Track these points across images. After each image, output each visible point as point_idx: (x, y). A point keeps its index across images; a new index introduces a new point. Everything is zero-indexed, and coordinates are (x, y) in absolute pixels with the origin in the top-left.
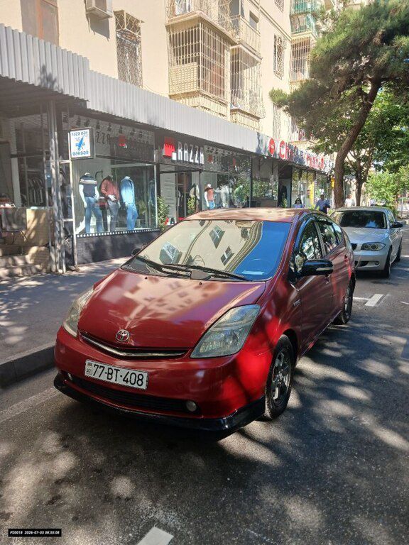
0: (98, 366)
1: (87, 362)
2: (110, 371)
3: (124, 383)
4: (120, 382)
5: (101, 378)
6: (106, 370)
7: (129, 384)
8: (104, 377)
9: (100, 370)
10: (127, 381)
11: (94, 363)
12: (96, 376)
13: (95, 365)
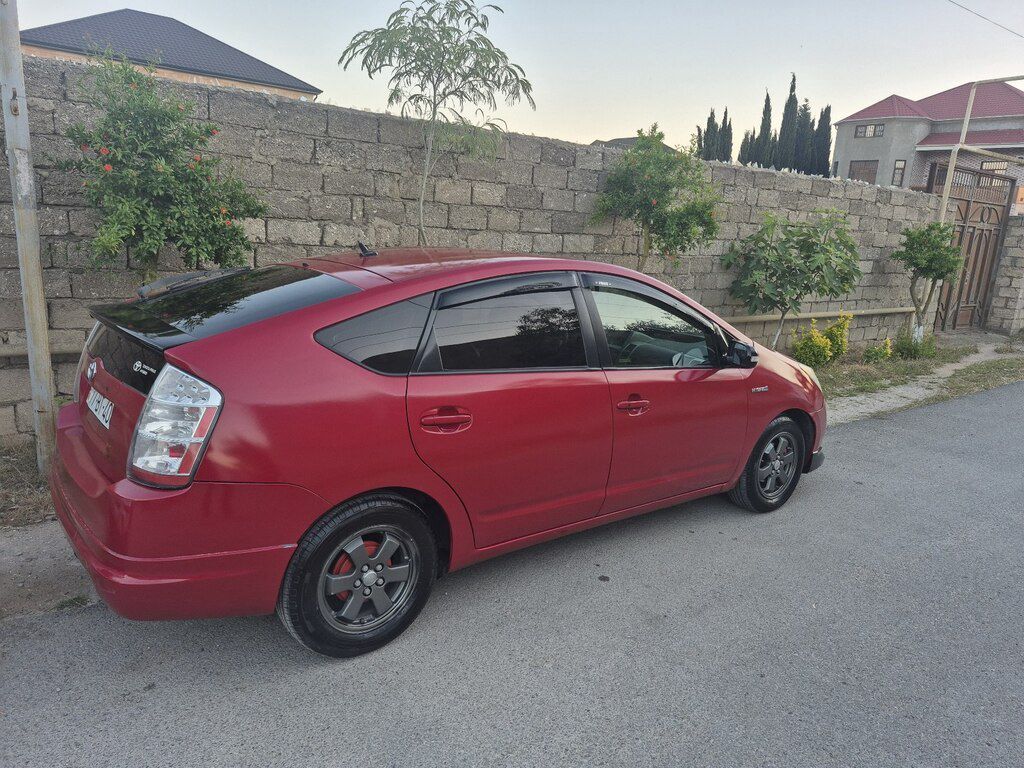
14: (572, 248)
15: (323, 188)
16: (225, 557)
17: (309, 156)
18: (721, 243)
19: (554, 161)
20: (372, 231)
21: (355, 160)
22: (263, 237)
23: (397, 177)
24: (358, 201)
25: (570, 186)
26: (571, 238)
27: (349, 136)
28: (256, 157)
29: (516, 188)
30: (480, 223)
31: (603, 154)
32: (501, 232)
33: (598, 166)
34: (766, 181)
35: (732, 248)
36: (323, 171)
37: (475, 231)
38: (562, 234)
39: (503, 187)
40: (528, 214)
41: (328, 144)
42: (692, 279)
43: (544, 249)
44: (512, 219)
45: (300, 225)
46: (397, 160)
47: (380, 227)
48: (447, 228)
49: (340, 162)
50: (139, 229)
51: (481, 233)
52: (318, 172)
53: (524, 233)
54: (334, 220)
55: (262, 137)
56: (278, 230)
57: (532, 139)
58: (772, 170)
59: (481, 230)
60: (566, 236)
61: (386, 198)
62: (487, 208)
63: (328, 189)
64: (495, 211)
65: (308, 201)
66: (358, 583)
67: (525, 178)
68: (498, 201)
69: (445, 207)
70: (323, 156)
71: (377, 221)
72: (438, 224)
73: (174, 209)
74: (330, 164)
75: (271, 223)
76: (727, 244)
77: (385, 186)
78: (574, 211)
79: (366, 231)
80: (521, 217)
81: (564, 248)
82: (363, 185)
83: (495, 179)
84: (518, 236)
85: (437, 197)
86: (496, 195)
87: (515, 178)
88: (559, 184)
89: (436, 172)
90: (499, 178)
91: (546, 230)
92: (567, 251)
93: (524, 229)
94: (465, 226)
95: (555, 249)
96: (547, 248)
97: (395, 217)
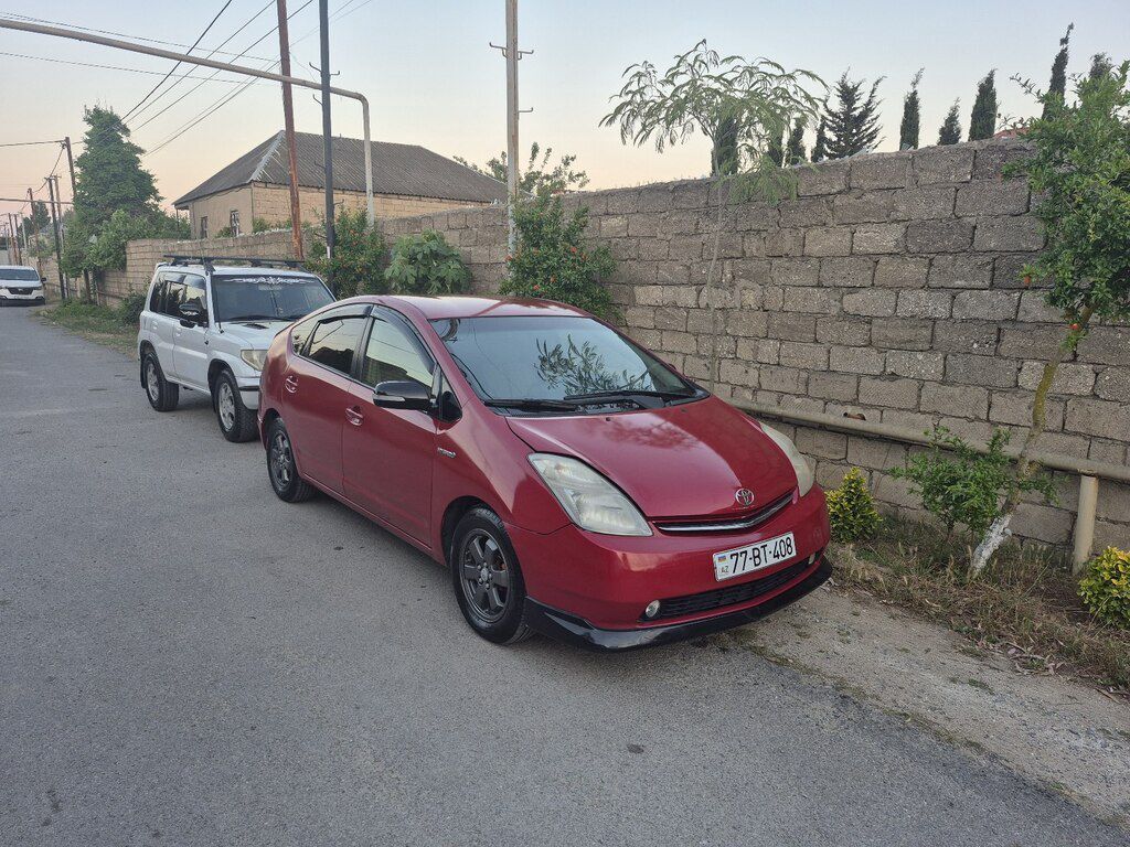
0: (737, 554)
1: (716, 557)
2: (756, 553)
3: (776, 560)
4: (772, 561)
5: (747, 570)
6: (750, 555)
7: (781, 559)
8: (750, 567)
9: (741, 559)
10: (778, 556)
11: (728, 554)
12: (739, 572)
13: (732, 556)
14: (1038, 315)
15: (701, 254)
17: (694, 227)
19: (999, 172)
20: (737, 293)
21: (727, 224)
22: (660, 301)
23: (764, 235)
24: (728, 264)
27: (723, 203)
28: (659, 236)
29: (923, 224)
30: (863, 278)
32: (897, 289)
36: (701, 238)
37: (853, 289)
38: (1017, 290)
39: (901, 225)
40: (940, 261)
41: (707, 214)
43: (973, 315)
44: (913, 270)
45: (683, 289)
46: (765, 214)
47: (746, 289)
48: (815, 286)
49: (715, 228)
51: (863, 290)
53: (934, 289)
54: (707, 284)
55: (665, 218)
56: (669, 294)
59: (862, 287)
60: (1027, 293)
61: (752, 258)
62: (874, 259)
63: (705, 256)
64: (883, 260)
65: (689, 268)
67: (941, 208)
68: (891, 245)
69: (816, 263)
70: (703, 225)
71: (743, 283)
72: (805, 283)
74: (708, 231)
77: (752, 245)
79: (732, 293)
80: (930, 266)
81: (1021, 313)
82: (731, 247)
83: (888, 217)
84: (923, 294)
85: (807, 251)
86: (888, 238)
87: (920, 210)
88: (1012, 207)
89: (806, 221)
90: (894, 215)
91: (979, 284)
92: (1028, 318)
93: (933, 283)
94: (839, 282)
95: (999, 315)
96: (982, 312)
97: (760, 279)
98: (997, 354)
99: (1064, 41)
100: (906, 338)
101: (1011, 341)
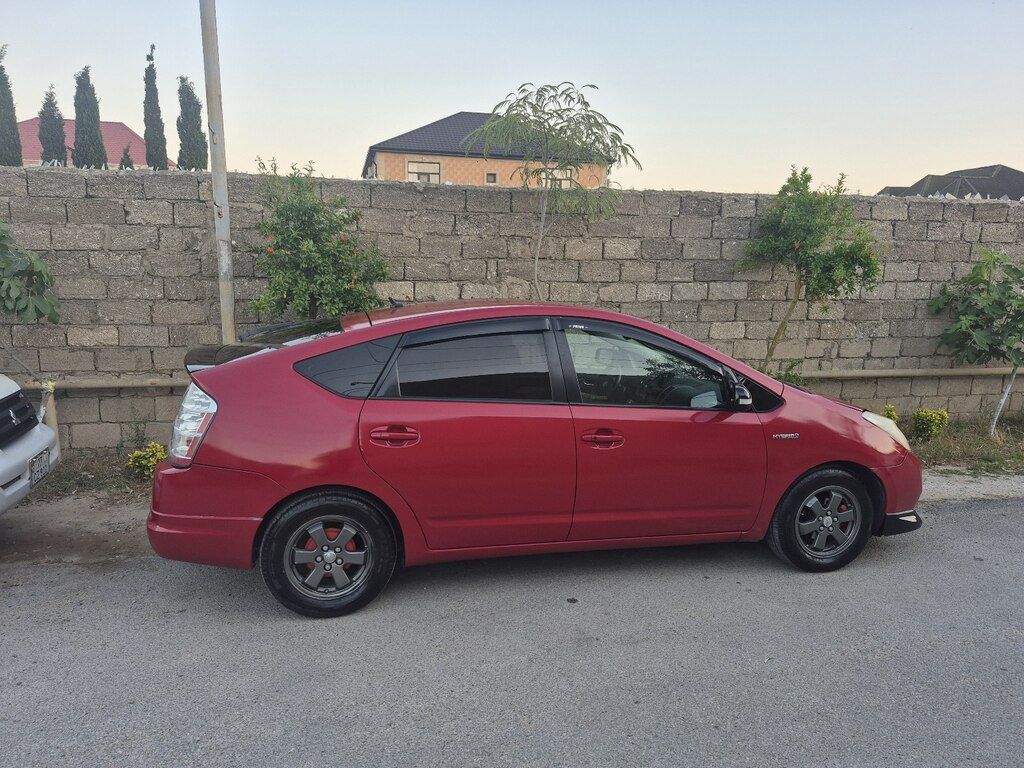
14: (719, 296)
15: (462, 254)
16: (212, 520)
17: (450, 229)
18: (927, 285)
19: (696, 212)
20: (504, 288)
21: (489, 229)
22: (411, 296)
23: (528, 240)
24: (492, 264)
25: (716, 235)
26: (718, 285)
27: (484, 210)
28: (406, 233)
29: (652, 241)
30: (613, 275)
31: (756, 201)
32: (636, 283)
33: (751, 212)
34: (994, 213)
35: (943, 292)
36: (462, 240)
37: (606, 284)
38: (707, 282)
39: (638, 240)
40: (665, 265)
41: (466, 218)
42: (886, 326)
43: (685, 297)
44: (647, 270)
45: (442, 286)
46: (529, 225)
47: (512, 283)
48: (577, 282)
49: (477, 231)
50: (290, 293)
51: (613, 285)
52: (457, 242)
53: (661, 283)
54: (470, 280)
55: (412, 217)
56: (423, 289)
57: (671, 194)
58: (1005, 200)
59: (613, 282)
60: (712, 284)
61: (517, 259)
62: (620, 263)
63: (466, 255)
64: (628, 263)
65: (448, 265)
66: (319, 559)
67: (663, 231)
68: (632, 254)
69: (576, 264)
70: (461, 228)
71: (510, 279)
72: (568, 279)
73: (317, 277)
74: (469, 233)
75: (418, 284)
76: (936, 286)
77: (517, 248)
78: (721, 259)
79: (499, 288)
80: (658, 268)
81: (710, 296)
82: (497, 249)
83: (628, 234)
84: (654, 286)
85: (567, 255)
86: (630, 249)
87: (651, 232)
88: (702, 234)
89: (566, 233)
90: (633, 233)
91: (687, 279)
92: (714, 299)
93: (661, 279)
94: (596, 279)
95: (699, 297)
96: (689, 296)
97: (526, 275)
98: (699, 320)
99: (150, 58)
100: (645, 315)
101: (706, 312)
